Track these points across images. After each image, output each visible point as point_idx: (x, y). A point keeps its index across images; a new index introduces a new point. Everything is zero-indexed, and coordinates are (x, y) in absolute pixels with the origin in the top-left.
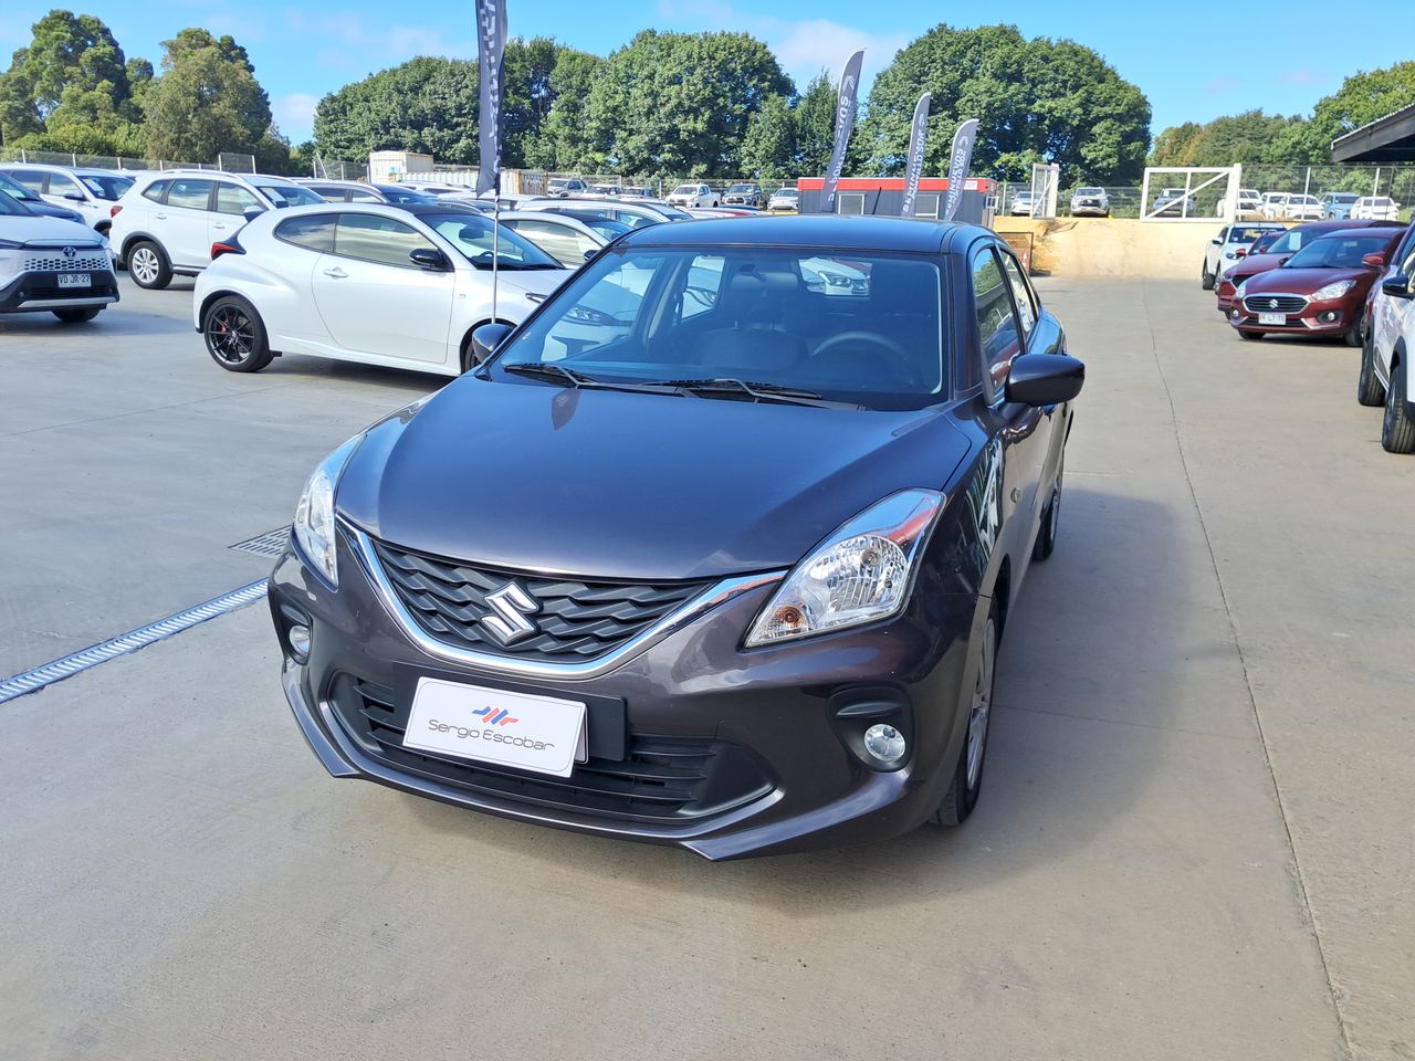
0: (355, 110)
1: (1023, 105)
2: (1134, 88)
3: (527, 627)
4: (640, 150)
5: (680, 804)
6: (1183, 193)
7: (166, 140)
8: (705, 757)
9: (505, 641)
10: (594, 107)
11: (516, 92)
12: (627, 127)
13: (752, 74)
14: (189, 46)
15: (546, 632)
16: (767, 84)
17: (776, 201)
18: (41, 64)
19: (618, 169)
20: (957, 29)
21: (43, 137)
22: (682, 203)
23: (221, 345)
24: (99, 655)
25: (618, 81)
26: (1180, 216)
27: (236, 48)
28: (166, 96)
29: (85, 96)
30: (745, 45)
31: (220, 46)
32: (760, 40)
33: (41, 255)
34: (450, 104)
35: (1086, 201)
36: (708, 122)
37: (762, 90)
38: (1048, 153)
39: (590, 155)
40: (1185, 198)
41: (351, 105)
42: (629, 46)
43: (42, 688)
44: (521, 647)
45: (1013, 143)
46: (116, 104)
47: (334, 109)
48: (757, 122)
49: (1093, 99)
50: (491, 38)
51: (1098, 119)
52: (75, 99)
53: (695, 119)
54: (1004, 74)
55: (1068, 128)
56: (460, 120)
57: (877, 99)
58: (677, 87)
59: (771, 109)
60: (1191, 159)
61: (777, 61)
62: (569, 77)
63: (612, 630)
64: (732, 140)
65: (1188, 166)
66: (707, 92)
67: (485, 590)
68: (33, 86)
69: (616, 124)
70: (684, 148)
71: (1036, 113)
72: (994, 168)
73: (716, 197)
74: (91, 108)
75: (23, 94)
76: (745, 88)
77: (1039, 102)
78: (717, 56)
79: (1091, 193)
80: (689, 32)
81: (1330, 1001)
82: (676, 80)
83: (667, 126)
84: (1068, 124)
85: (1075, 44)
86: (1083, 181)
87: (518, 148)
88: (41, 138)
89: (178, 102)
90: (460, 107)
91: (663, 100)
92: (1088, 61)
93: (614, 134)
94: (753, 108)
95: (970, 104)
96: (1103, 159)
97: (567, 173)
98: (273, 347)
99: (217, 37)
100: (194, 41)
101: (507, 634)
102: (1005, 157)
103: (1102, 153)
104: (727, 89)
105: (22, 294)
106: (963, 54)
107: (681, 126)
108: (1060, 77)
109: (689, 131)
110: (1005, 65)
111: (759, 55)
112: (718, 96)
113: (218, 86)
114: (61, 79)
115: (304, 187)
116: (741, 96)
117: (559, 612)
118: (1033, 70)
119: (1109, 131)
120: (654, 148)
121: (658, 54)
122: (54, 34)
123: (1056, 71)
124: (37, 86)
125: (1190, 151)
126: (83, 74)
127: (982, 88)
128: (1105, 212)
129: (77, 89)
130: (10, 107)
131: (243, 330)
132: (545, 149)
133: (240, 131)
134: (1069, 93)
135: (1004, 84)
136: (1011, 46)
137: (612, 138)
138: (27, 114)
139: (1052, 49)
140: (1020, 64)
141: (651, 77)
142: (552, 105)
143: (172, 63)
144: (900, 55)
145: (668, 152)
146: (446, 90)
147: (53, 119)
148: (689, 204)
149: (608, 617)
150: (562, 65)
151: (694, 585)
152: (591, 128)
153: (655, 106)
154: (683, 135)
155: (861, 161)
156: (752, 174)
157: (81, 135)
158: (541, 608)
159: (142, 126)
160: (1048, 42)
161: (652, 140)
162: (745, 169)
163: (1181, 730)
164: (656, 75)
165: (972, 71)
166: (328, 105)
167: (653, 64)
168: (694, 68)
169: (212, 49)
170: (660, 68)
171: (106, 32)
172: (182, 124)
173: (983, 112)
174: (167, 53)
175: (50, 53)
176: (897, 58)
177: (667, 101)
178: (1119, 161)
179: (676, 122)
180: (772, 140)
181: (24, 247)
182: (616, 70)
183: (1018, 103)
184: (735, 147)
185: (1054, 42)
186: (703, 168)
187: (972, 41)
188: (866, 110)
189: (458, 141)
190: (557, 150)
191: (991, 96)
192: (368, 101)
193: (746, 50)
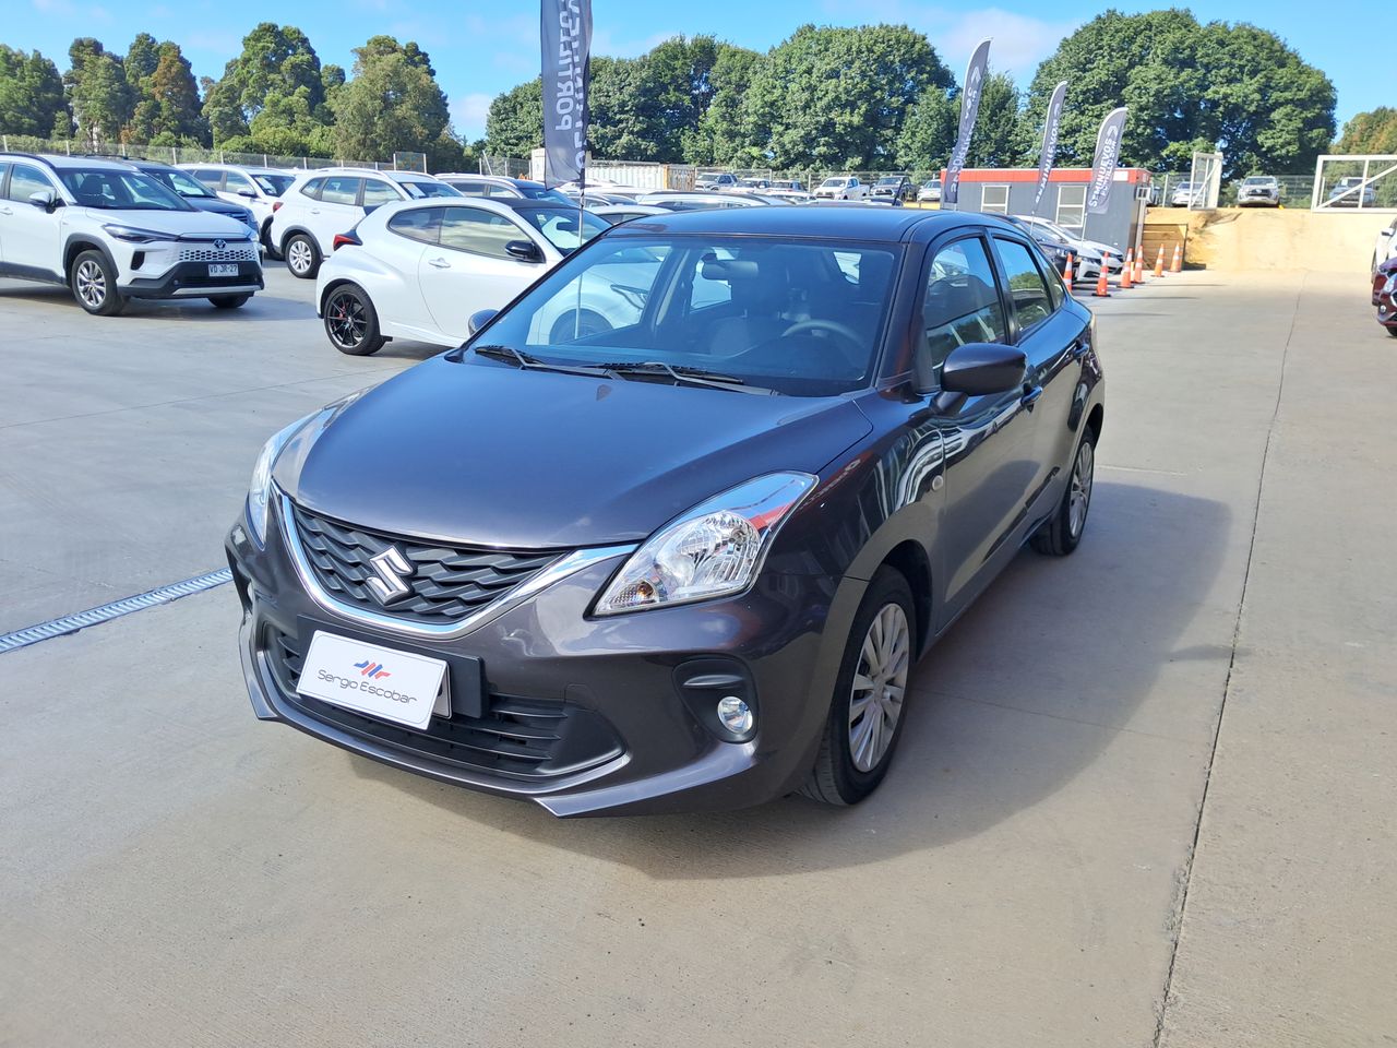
0: (525, 109)
1: (1196, 92)
2: (1318, 72)
3: (404, 589)
4: (795, 144)
5: (537, 763)
6: (1360, 182)
7: (354, 140)
8: (557, 720)
9: (384, 601)
10: (752, 102)
11: (677, 89)
12: (784, 121)
13: (910, 67)
14: (378, 52)
15: (419, 594)
16: (925, 76)
17: (924, 193)
18: (248, 72)
19: (773, 163)
20: (1127, 15)
21: (247, 139)
22: (830, 195)
23: (338, 330)
24: (136, 604)
25: (775, 76)
26: (1356, 206)
27: (419, 53)
28: (355, 99)
29: (284, 101)
30: (904, 37)
31: (405, 52)
32: (919, 32)
33: (194, 247)
34: (614, 102)
35: (1254, 191)
36: (865, 115)
37: (920, 83)
38: (1221, 141)
39: (747, 150)
40: (1362, 187)
41: (521, 104)
42: (789, 41)
43: (77, 630)
44: (396, 607)
45: (1183, 131)
46: (311, 108)
47: (505, 109)
48: (914, 114)
49: (1272, 85)
50: (575, 39)
51: (1277, 105)
52: (275, 104)
53: (852, 113)
54: (1175, 59)
55: (1244, 114)
56: (623, 116)
57: (1039, 90)
58: (834, 81)
59: (930, 100)
60: (1384, 146)
61: (937, 53)
62: (728, 74)
63: (476, 594)
64: (889, 133)
65: (1380, 153)
66: (864, 85)
67: (372, 553)
68: (241, 92)
69: (775, 118)
70: (840, 142)
71: (1209, 100)
72: (1161, 158)
73: (865, 188)
74: (289, 112)
75: (232, 100)
76: (902, 80)
77: (1213, 88)
78: (875, 48)
79: (1260, 183)
80: (849, 26)
81: (1159, 1007)
82: (834, 74)
83: (823, 120)
84: (1245, 111)
85: (1253, 28)
86: (1258, 169)
87: (678, 144)
88: (245, 140)
89: (366, 106)
90: (623, 105)
91: (820, 94)
92: (1268, 44)
93: (771, 129)
94: (911, 101)
95: (1137, 91)
96: (1282, 147)
97: (723, 168)
98: (383, 332)
99: (402, 44)
100: (382, 48)
101: (386, 594)
102: (1173, 146)
103: (1281, 141)
104: (884, 82)
105: (176, 282)
106: (1132, 40)
107: (838, 120)
108: (1237, 62)
109: (844, 125)
110: (1176, 50)
111: (918, 46)
112: (875, 89)
113: (402, 90)
114: (264, 85)
115: (444, 183)
116: (898, 89)
117: (431, 575)
118: (1208, 55)
119: (1289, 118)
120: (809, 141)
121: (815, 49)
122: (261, 44)
123: (1233, 56)
124: (244, 93)
125: (1382, 139)
126: (284, 81)
127: (1151, 76)
128: (1275, 202)
129: (277, 94)
130: (220, 111)
131: (358, 316)
132: (703, 144)
133: (420, 131)
134: (1246, 78)
135: (1175, 70)
136: (1184, 30)
137: (769, 133)
138: (235, 118)
139: (1229, 33)
140: (1193, 49)
141: (809, 72)
142: (712, 101)
143: (362, 69)
144: (1065, 44)
145: (824, 145)
146: (611, 89)
147: (256, 123)
148: (836, 196)
149: (473, 582)
150: (722, 61)
151: (550, 555)
152: (748, 123)
153: (812, 100)
154: (839, 129)
155: (1020, 153)
156: (907, 166)
157: (279, 137)
158: (416, 571)
159: (333, 128)
160: (1225, 26)
161: (809, 134)
162: (900, 162)
163: (1129, 731)
164: (815, 70)
165: (1142, 58)
166: (500, 105)
167: (811, 58)
168: (852, 62)
169: (399, 55)
170: (818, 64)
171: (305, 41)
172: (368, 124)
173: (1151, 99)
174: (358, 60)
175: (256, 62)
176: (1063, 46)
177: (824, 95)
178: (1299, 148)
179: (832, 115)
180: (929, 132)
181: (179, 239)
182: (775, 65)
183: (1189, 89)
184: (891, 139)
185: (1231, 26)
186: (858, 160)
187: (1142, 27)
188: (1027, 100)
189: (619, 137)
190: (715, 145)
191: (1160, 83)
192: (537, 100)
193: (906, 43)
